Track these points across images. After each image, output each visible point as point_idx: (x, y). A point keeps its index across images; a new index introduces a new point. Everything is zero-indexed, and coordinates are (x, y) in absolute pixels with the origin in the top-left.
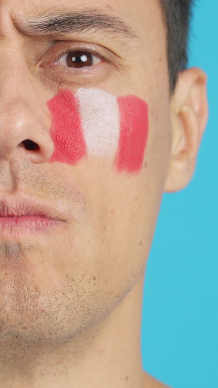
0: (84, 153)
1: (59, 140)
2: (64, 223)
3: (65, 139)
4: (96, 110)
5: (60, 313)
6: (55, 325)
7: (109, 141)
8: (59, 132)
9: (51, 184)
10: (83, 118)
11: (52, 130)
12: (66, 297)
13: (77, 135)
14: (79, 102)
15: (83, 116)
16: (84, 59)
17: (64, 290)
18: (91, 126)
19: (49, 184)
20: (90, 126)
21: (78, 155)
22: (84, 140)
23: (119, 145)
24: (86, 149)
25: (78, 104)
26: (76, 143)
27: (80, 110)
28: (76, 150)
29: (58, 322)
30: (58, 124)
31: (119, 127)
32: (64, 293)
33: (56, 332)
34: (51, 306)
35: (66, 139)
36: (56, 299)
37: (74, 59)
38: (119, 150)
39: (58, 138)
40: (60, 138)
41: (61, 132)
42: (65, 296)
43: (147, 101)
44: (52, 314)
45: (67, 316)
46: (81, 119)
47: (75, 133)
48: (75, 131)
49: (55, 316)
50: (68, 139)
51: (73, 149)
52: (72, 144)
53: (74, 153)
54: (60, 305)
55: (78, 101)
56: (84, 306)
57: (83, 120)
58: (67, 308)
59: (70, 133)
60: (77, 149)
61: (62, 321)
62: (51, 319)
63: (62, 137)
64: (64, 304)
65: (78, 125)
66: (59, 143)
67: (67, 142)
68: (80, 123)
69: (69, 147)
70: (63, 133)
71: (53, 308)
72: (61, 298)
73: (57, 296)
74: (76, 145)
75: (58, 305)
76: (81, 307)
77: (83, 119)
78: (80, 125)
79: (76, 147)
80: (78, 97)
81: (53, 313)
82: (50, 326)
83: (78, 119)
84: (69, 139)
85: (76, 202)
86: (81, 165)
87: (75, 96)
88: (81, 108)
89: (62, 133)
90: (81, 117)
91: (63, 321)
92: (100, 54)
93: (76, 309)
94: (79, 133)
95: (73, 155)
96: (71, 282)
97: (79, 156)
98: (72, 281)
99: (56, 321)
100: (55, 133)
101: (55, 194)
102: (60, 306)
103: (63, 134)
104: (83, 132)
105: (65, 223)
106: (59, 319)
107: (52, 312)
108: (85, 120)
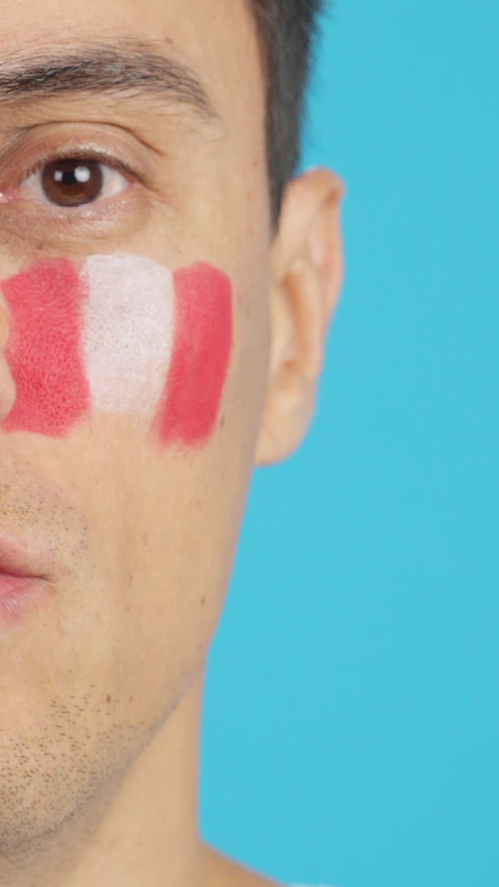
0: (83, 408)
1: (26, 376)
2: (46, 582)
3: (41, 375)
4: (122, 308)
5: (30, 791)
6: (16, 815)
7: (144, 379)
8: (27, 358)
9: (9, 487)
10: (88, 326)
11: (8, 352)
12: (46, 754)
13: (69, 366)
14: (88, 288)
15: (90, 321)
16: (82, 175)
17: (43, 738)
18: (105, 344)
19: (6, 487)
20: (102, 344)
21: (69, 413)
22: (83, 378)
23: (168, 385)
24: (88, 399)
25: (85, 292)
26: (65, 385)
27: (85, 307)
28: (64, 400)
29: (24, 809)
30: (26, 338)
31: (171, 344)
32: (41, 746)
33: (17, 830)
34: (11, 775)
35: (44, 373)
36: (22, 760)
37: (58, 176)
38: (165, 398)
39: (23, 372)
40: (27, 372)
41: (30, 358)
42: (44, 752)
43: (229, 272)
44: (12, 793)
45: (46, 795)
46: (83, 329)
47: (65, 360)
48: (64, 355)
49: (19, 796)
50: (47, 376)
51: (58, 399)
52: (56, 387)
53: (59, 407)
54: (32, 771)
55: (86, 285)
56: (85, 770)
57: (87, 330)
58: (48, 778)
59: (52, 361)
60: (67, 397)
61: (33, 807)
62: (9, 804)
63: (34, 369)
64: (41, 770)
65: (74, 342)
66: (26, 384)
67: (44, 382)
68: (79, 336)
69: (48, 394)
70: (36, 360)
71: (13, 778)
72: (35, 755)
73: (27, 753)
74: (66, 390)
75: (26, 772)
76: (78, 772)
77: (86, 328)
78: (79, 342)
79: (65, 393)
80: (88, 277)
81: (14, 789)
82: (6, 818)
83: (75, 328)
84: (49, 375)
85: (67, 530)
86: (76, 437)
87: (82, 274)
88: (89, 303)
89: (32, 360)
90: (83, 323)
91: (35, 806)
92: (124, 164)
93: (67, 778)
94: (75, 361)
95: (57, 413)
96: (60, 716)
97: (72, 414)
98: (64, 712)
99: (19, 808)
100: (16, 361)
101: (19, 514)
102: (31, 774)
103: (36, 364)
104: (85, 358)
105: (49, 584)
106: (26, 804)
107: (10, 788)
108: (92, 330)
